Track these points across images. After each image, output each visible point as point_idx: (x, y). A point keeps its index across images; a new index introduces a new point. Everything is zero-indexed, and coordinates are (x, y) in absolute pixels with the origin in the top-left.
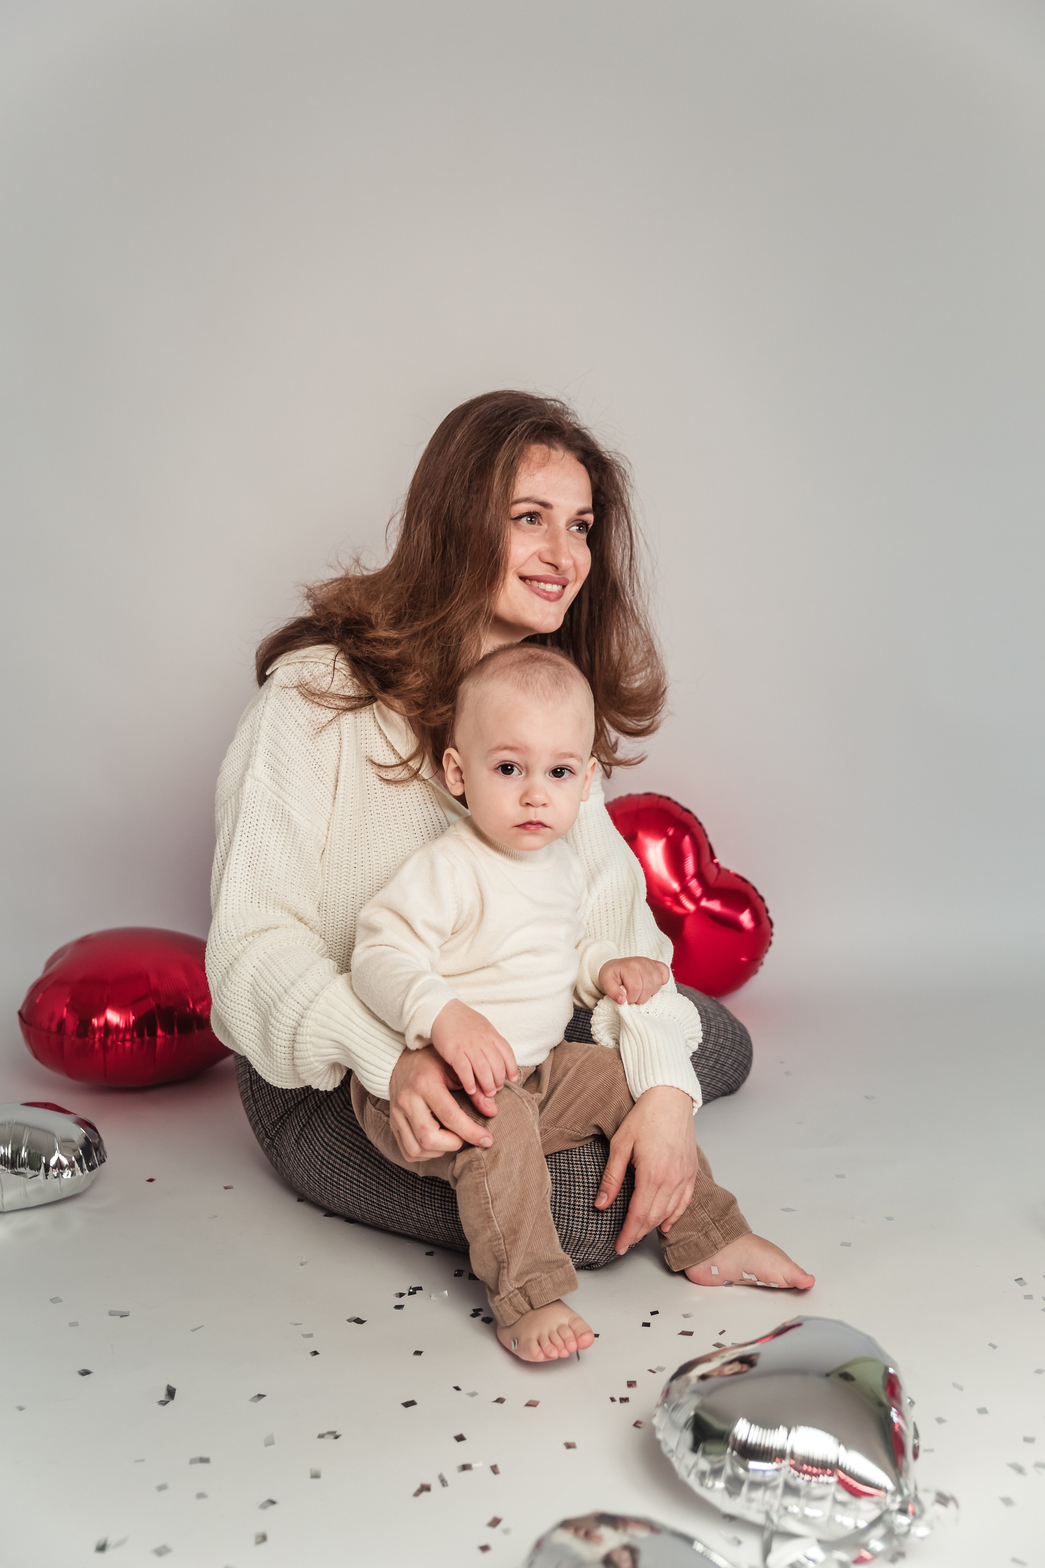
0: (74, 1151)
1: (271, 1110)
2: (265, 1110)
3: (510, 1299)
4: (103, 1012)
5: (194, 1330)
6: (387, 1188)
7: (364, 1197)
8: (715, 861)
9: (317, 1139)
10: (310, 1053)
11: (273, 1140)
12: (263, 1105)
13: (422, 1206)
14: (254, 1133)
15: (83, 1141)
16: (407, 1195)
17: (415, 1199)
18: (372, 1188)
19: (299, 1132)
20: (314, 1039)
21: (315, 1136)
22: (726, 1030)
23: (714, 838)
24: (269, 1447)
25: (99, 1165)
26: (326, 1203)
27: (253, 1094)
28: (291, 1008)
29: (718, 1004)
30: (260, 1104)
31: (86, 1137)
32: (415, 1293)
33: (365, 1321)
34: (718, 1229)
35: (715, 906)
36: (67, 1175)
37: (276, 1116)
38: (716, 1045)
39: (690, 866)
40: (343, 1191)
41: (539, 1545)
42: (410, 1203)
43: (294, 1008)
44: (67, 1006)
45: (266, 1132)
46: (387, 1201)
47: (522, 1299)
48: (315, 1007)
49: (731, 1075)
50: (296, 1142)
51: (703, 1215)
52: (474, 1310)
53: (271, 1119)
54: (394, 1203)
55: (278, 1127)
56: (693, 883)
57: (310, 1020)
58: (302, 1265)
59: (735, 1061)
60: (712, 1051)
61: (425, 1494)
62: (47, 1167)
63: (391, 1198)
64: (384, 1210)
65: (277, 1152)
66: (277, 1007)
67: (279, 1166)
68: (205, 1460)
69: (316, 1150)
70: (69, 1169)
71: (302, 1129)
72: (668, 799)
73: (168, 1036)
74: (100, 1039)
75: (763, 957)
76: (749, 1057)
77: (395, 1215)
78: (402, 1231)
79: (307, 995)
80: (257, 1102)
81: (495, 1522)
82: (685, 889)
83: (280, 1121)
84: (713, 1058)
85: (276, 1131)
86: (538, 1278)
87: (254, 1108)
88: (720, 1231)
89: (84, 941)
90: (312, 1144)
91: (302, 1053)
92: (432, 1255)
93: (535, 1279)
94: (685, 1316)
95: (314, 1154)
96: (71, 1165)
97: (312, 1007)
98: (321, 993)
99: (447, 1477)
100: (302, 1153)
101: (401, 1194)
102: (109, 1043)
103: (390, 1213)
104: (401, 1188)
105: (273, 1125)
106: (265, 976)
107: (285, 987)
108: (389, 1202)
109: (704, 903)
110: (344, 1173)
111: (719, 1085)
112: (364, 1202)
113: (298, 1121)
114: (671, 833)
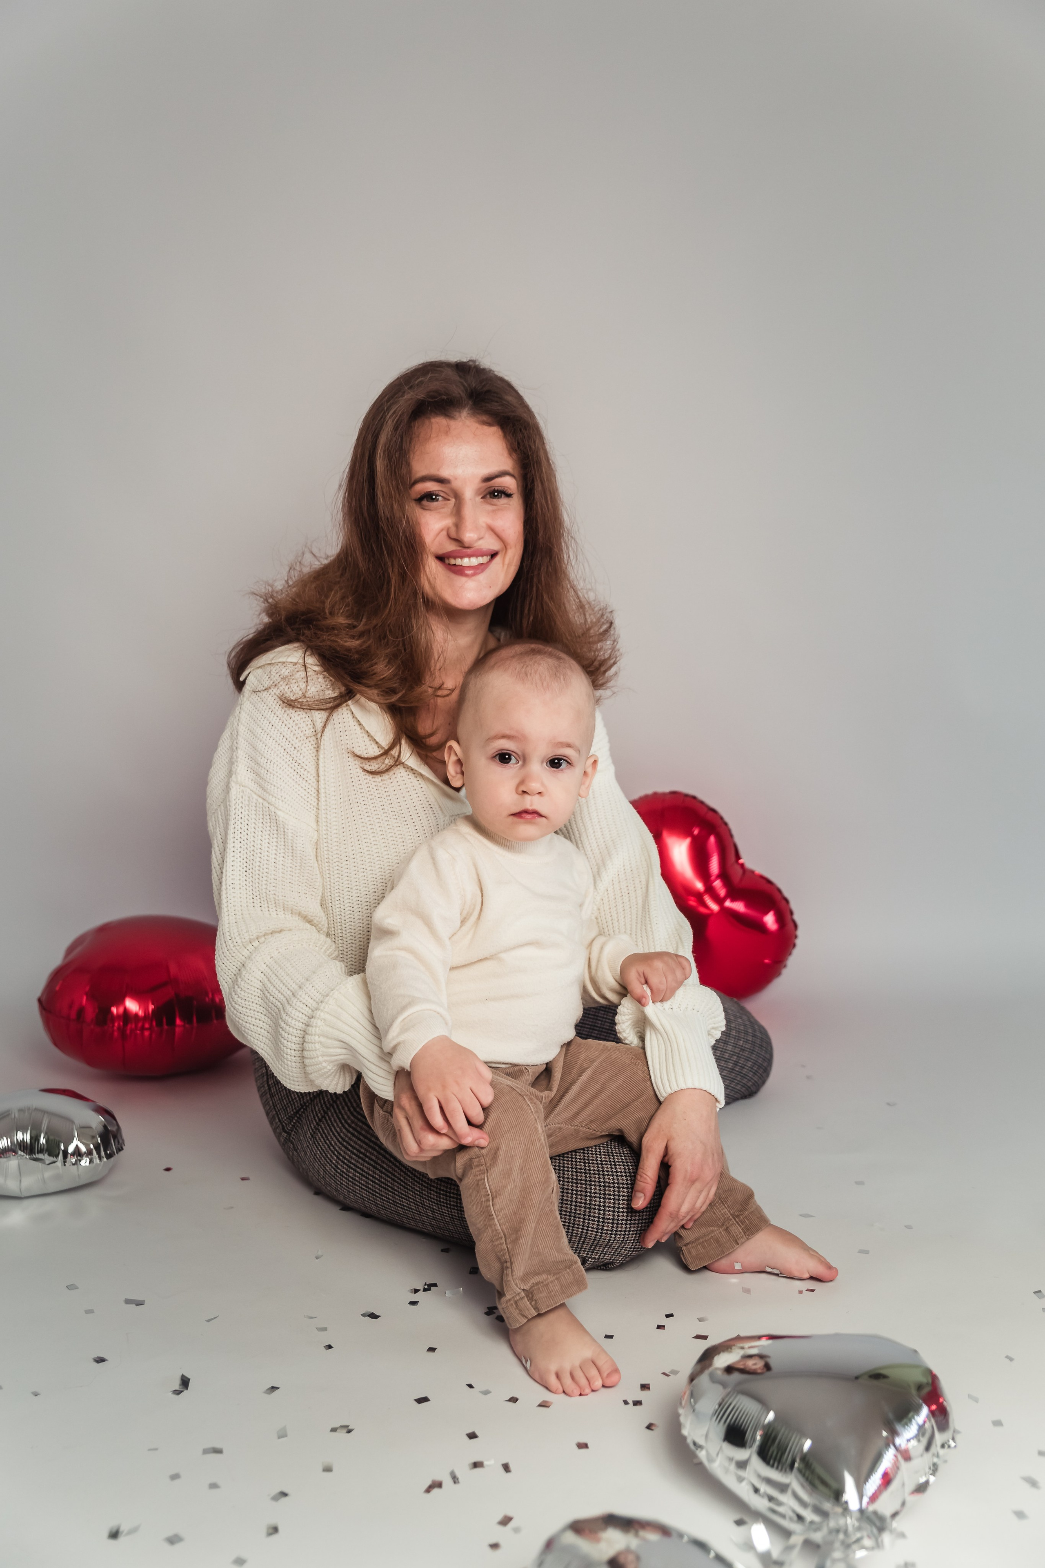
0: (93, 1137)
1: (287, 1104)
2: (281, 1104)
3: (516, 1302)
4: (122, 1001)
5: (208, 1321)
6: (402, 1185)
7: (379, 1194)
8: (741, 861)
9: (334, 1134)
10: (319, 1053)
11: (289, 1134)
12: (279, 1099)
13: (437, 1204)
14: (271, 1127)
15: (101, 1129)
16: (422, 1193)
17: (431, 1197)
18: (387, 1185)
19: (315, 1127)
20: (322, 1039)
21: (331, 1131)
22: (746, 1033)
23: (739, 839)
24: (281, 1440)
25: (117, 1153)
26: (341, 1198)
27: (270, 1089)
28: (299, 1011)
29: (739, 1005)
30: (276, 1098)
31: (105, 1125)
32: (430, 1290)
33: (379, 1316)
34: (739, 1225)
35: (739, 906)
36: (85, 1162)
37: (293, 1110)
38: (736, 1047)
39: (714, 866)
40: (359, 1186)
41: (549, 1545)
42: (425, 1200)
43: (303, 1011)
44: (86, 994)
45: (283, 1126)
46: (402, 1198)
47: (528, 1303)
48: (324, 1008)
49: (750, 1078)
50: (312, 1136)
51: (724, 1211)
52: (488, 1308)
53: (288, 1114)
54: (409, 1201)
55: (294, 1121)
56: (717, 884)
57: (319, 1021)
58: (317, 1258)
59: (755, 1064)
60: (732, 1053)
61: (436, 1491)
62: (65, 1153)
63: (406, 1196)
64: (399, 1207)
65: (294, 1147)
66: (286, 1010)
67: (296, 1160)
68: (218, 1451)
69: (332, 1145)
70: (87, 1156)
71: (317, 1124)
72: (694, 798)
73: (187, 1026)
74: (119, 1028)
75: (787, 959)
76: (769, 1060)
77: (410, 1211)
78: (417, 1228)
79: (315, 998)
80: (273, 1097)
81: (506, 1521)
82: (710, 890)
83: (296, 1116)
84: (732, 1060)
85: (292, 1125)
86: (545, 1280)
87: (271, 1102)
88: (740, 1226)
89: (103, 929)
90: (328, 1139)
91: (311, 1053)
92: (447, 1252)
93: (542, 1282)
94: (700, 1320)
95: (330, 1149)
96: (89, 1153)
97: (322, 1008)
98: (331, 994)
99: (458, 1475)
100: (318, 1148)
101: (416, 1192)
102: (128, 1032)
103: (405, 1210)
104: (416, 1186)
105: (289, 1119)
106: (273, 981)
107: (293, 990)
108: (405, 1199)
109: (728, 904)
110: (360, 1169)
111: (738, 1087)
112: (380, 1198)
113: (314, 1116)
114: (696, 832)
